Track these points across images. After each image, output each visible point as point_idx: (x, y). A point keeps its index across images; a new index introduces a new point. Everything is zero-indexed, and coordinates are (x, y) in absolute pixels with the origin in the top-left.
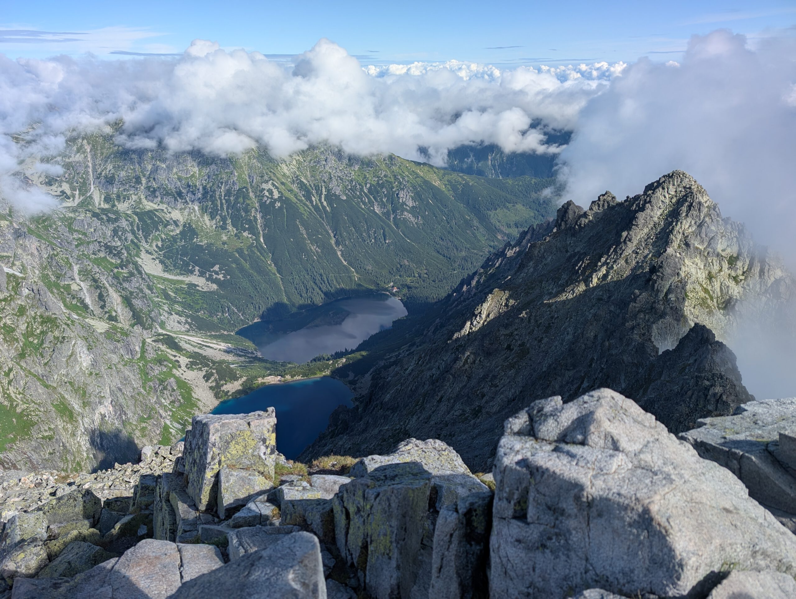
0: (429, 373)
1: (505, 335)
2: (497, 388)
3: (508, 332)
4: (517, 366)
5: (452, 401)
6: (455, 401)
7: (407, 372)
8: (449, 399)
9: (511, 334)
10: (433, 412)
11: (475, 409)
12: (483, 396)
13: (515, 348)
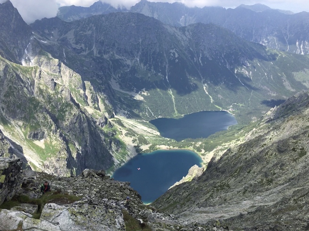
0: (244, 157)
1: (292, 142)
2: (284, 171)
3: (295, 141)
4: (297, 161)
5: (256, 174)
6: (257, 174)
7: (233, 154)
8: (254, 172)
9: (296, 143)
10: (244, 178)
11: (269, 180)
12: (275, 174)
13: (298, 150)
